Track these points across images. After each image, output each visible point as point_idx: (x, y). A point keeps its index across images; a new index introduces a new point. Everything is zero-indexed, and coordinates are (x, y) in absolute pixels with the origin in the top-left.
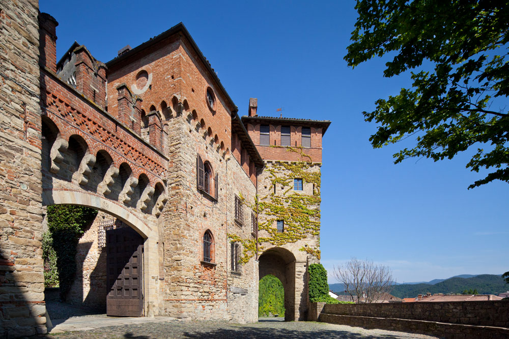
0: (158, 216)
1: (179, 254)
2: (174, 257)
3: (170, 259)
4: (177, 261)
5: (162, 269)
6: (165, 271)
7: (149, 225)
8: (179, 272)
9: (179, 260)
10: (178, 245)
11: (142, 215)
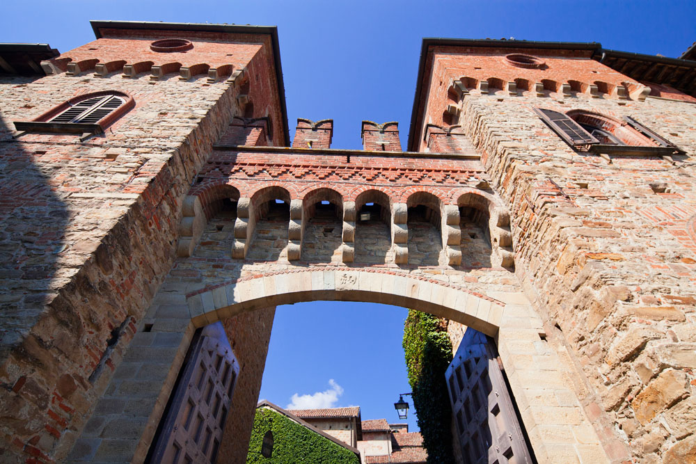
0: (510, 266)
1: (620, 325)
2: (612, 350)
3: (606, 368)
4: (631, 357)
5: (608, 431)
6: (623, 435)
7: (490, 294)
8: (678, 411)
9: (639, 350)
10: (598, 295)
11: (458, 277)
